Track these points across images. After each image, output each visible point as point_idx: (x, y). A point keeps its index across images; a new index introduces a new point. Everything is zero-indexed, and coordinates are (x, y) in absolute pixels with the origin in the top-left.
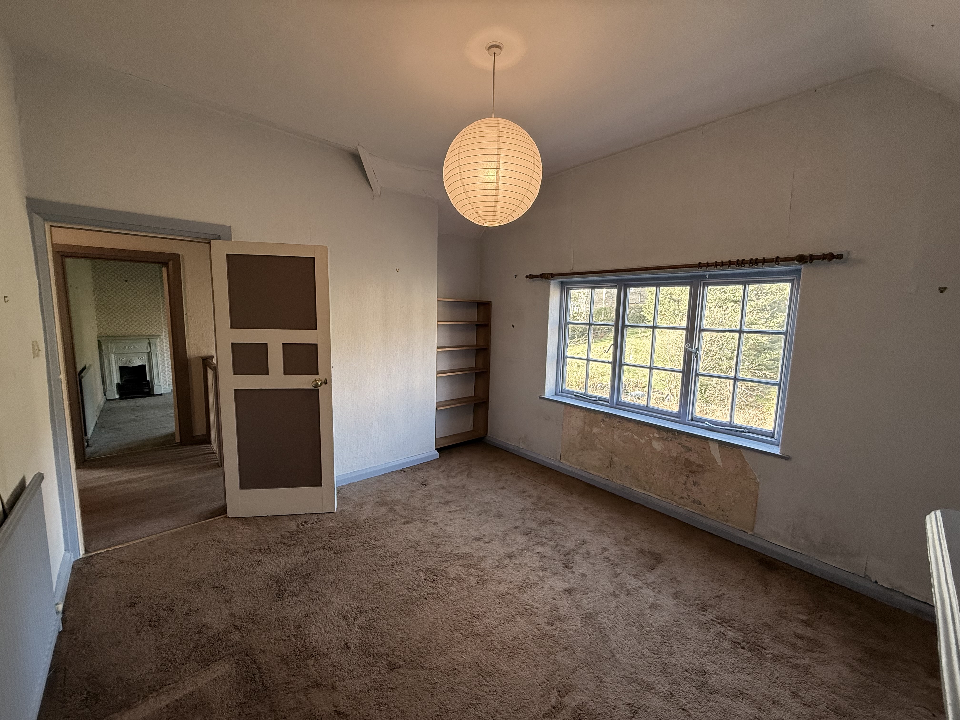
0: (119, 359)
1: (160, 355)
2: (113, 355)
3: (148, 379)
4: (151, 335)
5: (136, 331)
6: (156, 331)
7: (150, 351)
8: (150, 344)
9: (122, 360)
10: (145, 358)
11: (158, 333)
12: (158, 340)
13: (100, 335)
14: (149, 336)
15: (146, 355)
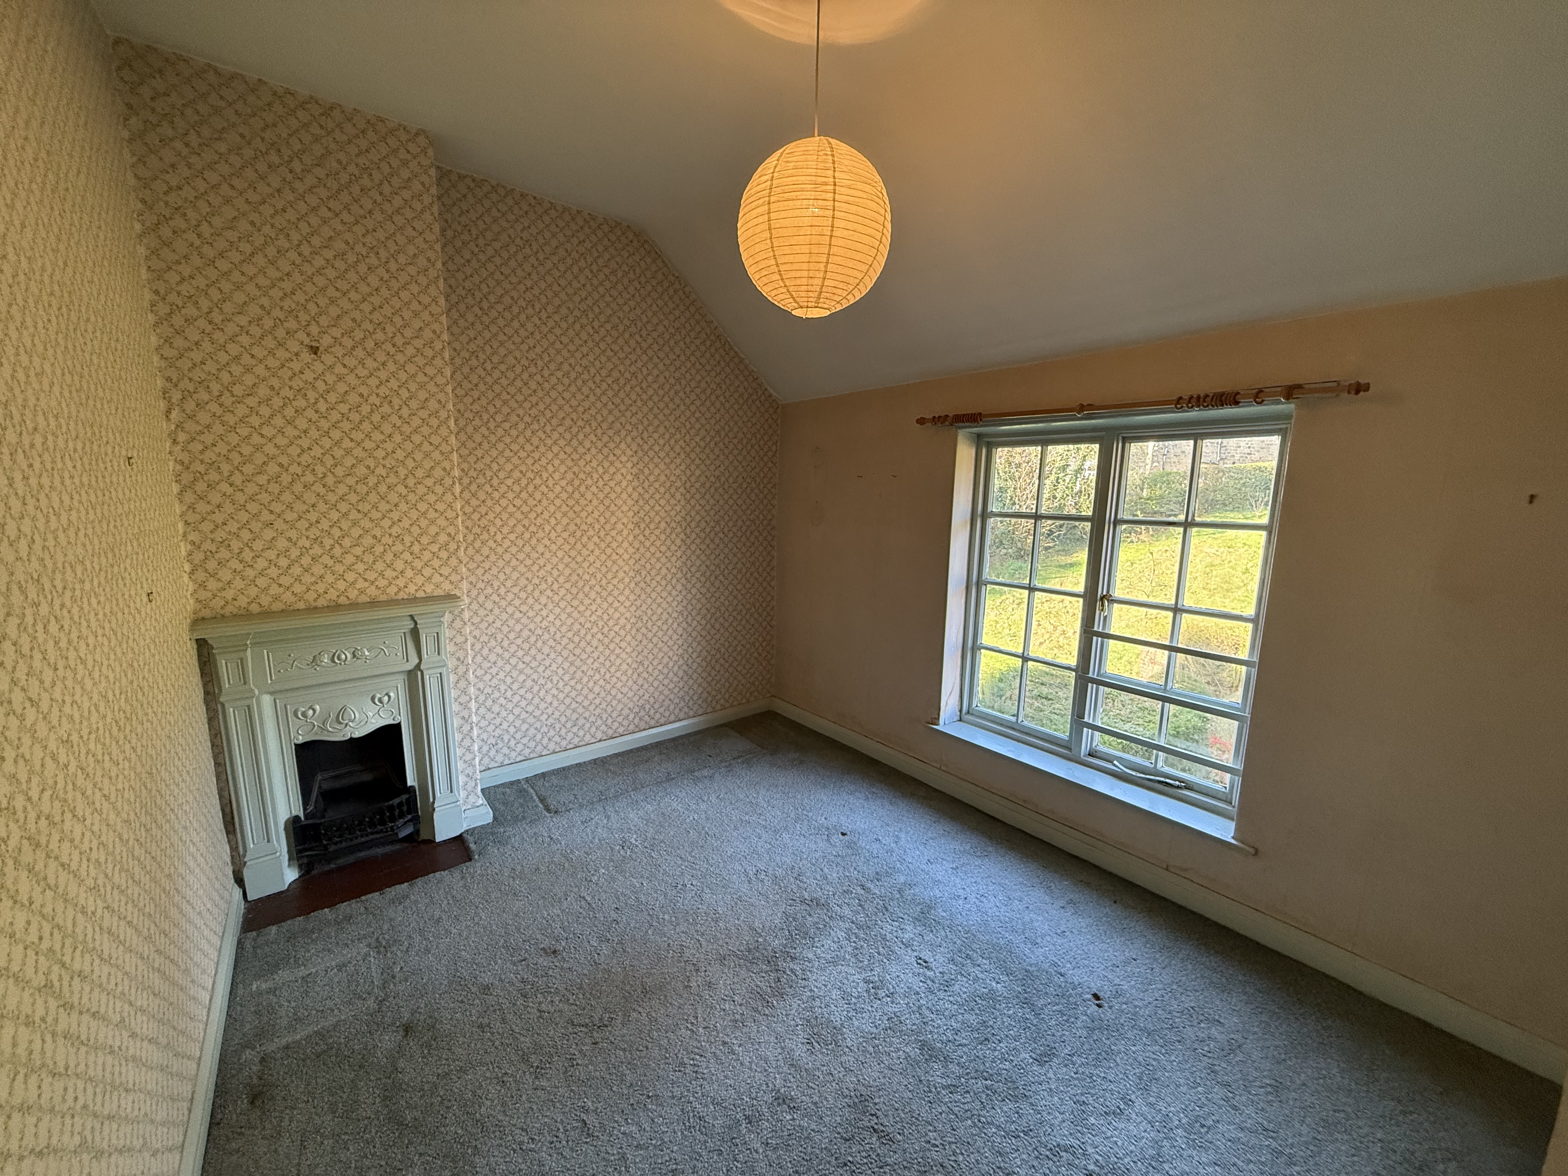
0: (295, 714)
1: (453, 678)
2: (267, 700)
3: (411, 781)
4: (420, 594)
5: (361, 584)
6: (437, 578)
7: (418, 666)
8: (415, 634)
9: (304, 714)
10: (398, 691)
11: (447, 586)
12: (447, 617)
13: (206, 613)
14: (413, 600)
15: (400, 683)
